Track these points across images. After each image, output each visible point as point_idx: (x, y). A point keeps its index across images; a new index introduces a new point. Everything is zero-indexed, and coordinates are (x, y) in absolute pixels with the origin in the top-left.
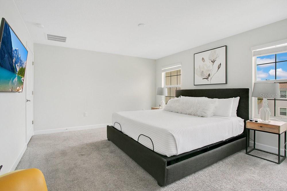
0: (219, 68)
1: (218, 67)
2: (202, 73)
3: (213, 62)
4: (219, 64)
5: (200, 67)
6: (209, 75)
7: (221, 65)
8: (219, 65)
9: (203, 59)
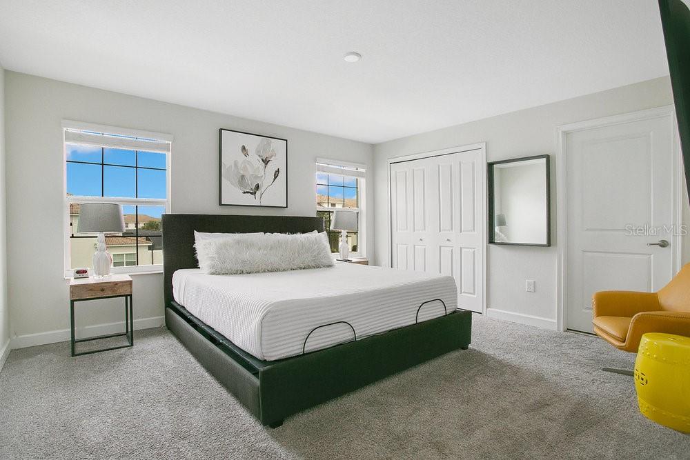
0: (275, 178)
1: (275, 174)
2: (242, 179)
3: (266, 162)
4: (276, 170)
5: (236, 165)
6: (257, 187)
7: (278, 171)
8: (276, 172)
9: (244, 148)
